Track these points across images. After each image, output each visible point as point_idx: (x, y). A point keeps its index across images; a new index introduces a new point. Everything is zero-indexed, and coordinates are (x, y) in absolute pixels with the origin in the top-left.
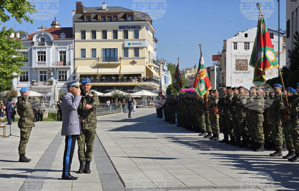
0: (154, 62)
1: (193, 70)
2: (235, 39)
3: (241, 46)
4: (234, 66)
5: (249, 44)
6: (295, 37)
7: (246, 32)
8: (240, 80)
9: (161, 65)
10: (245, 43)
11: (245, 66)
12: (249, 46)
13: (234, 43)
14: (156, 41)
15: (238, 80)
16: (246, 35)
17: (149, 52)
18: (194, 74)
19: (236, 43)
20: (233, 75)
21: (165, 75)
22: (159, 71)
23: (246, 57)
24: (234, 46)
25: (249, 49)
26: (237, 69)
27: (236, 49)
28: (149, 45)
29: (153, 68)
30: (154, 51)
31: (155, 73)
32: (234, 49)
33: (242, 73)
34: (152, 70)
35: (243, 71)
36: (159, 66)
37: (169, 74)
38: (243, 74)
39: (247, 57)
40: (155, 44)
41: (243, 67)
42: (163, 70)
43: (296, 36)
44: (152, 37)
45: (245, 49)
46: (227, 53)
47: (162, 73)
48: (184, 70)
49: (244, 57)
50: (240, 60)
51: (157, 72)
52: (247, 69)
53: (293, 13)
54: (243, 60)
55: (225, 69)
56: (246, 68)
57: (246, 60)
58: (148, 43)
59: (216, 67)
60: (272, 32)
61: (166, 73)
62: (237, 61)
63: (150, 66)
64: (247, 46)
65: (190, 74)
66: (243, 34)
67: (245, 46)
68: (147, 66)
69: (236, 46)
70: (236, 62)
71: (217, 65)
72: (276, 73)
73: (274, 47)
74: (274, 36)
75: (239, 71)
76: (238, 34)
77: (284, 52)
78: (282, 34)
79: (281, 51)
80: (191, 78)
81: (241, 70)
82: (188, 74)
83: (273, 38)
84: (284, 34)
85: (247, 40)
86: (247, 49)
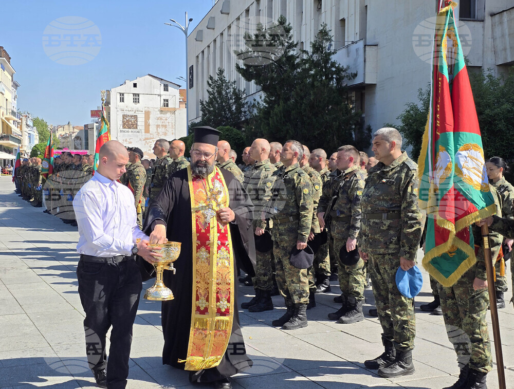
0: (13, 113)
1: (66, 127)
2: (121, 89)
3: (129, 98)
4: (120, 123)
5: (138, 96)
7: (135, 82)
8: (128, 140)
9: (24, 119)
10: (134, 94)
11: (133, 123)
12: (138, 99)
13: (120, 94)
14: (16, 85)
15: (126, 140)
16: (135, 85)
17: (7, 100)
18: (68, 133)
19: (123, 94)
20: (119, 134)
21: (29, 132)
22: (21, 126)
23: (135, 113)
24: (121, 98)
25: (138, 102)
26: (124, 127)
27: (123, 101)
28: (6, 90)
29: (11, 122)
30: (13, 100)
31: (15, 129)
32: (121, 101)
33: (130, 132)
34: (11, 124)
35: (132, 130)
36: (21, 119)
37: (35, 131)
38: (132, 133)
40: (14, 90)
41: (132, 124)
42: (26, 125)
43: (210, 82)
44: (11, 80)
45: (134, 102)
46: (112, 106)
47: (25, 128)
48: (55, 127)
49: (133, 112)
50: (128, 116)
51: (18, 127)
52: (136, 128)
53: (198, 57)
54: (132, 116)
56: (135, 126)
57: (135, 116)
58: (4, 88)
59: (95, 124)
60: (166, 83)
61: (31, 129)
62: (124, 116)
63: (8, 119)
64: (136, 99)
65: (63, 133)
66: (132, 84)
67: (134, 99)
68: (4, 118)
69: (123, 98)
70: (123, 118)
71: (97, 123)
72: (173, 133)
73: (169, 102)
74: (169, 88)
75: (127, 130)
76: (125, 83)
77: (181, 108)
78: (178, 85)
79: (177, 106)
80: (64, 137)
81: (129, 128)
82: (60, 132)
83: (168, 91)
84: (180, 86)
85: (136, 91)
86: (136, 102)
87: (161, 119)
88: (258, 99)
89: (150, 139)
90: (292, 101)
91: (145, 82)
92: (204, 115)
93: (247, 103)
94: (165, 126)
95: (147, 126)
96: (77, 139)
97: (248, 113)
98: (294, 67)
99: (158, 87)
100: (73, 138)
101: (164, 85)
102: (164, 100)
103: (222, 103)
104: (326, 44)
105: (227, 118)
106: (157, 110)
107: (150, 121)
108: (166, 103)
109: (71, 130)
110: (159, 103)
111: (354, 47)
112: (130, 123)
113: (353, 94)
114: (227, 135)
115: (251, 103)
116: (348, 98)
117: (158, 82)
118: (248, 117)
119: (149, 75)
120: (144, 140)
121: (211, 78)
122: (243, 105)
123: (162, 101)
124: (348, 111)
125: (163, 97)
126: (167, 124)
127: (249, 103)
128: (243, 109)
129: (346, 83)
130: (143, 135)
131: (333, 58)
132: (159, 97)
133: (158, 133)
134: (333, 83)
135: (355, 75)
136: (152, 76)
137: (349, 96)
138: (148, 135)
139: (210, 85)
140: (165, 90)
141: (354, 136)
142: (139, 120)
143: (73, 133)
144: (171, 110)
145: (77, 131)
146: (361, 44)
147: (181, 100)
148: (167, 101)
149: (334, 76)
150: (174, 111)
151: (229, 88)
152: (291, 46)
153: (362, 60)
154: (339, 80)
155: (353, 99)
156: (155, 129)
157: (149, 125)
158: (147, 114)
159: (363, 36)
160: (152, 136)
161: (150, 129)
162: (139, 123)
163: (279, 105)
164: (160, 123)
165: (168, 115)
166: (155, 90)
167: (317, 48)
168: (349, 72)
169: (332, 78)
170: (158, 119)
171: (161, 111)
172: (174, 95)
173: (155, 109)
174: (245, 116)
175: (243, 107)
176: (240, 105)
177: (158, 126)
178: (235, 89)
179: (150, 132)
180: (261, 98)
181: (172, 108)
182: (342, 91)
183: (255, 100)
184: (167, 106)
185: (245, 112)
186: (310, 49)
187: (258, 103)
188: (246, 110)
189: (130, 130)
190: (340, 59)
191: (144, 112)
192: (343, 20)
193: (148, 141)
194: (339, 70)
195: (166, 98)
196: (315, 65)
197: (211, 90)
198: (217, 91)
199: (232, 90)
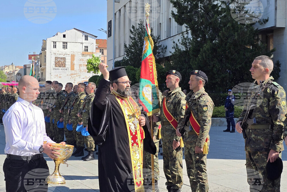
1: (11, 67)
2: (54, 39)
3: (60, 45)
4: (53, 63)
5: (67, 44)
7: (64, 33)
8: (59, 75)
10: (63, 42)
12: (67, 46)
13: (54, 42)
15: (57, 75)
16: (64, 36)
18: (12, 70)
20: (52, 71)
23: (64, 55)
24: (54, 45)
25: (67, 48)
26: (56, 66)
27: (55, 47)
32: (54, 47)
35: (62, 68)
38: (62, 70)
41: (62, 64)
45: (63, 48)
46: (47, 51)
48: (2, 67)
49: (63, 55)
50: (59, 58)
53: (115, 14)
54: (61, 58)
55: (45, 65)
56: (64, 65)
57: (64, 58)
60: (86, 35)
64: (65, 46)
65: (8, 71)
66: (62, 35)
67: (63, 46)
69: (55, 45)
70: (56, 59)
73: (89, 48)
74: (89, 38)
75: (58, 68)
76: (57, 34)
77: (97, 53)
78: (95, 36)
79: (94, 51)
80: (9, 74)
81: (60, 67)
82: (6, 70)
83: (87, 40)
84: (96, 37)
85: (65, 40)
86: (65, 48)
87: (83, 60)
89: (75, 74)
91: (71, 34)
93: (161, 46)
95: (73, 65)
96: (19, 75)
97: (161, 53)
99: (81, 37)
100: (15, 74)
106: (80, 54)
107: (75, 61)
108: (86, 49)
109: (14, 69)
110: (81, 49)
112: (60, 63)
115: (164, 46)
117: (81, 34)
118: (162, 57)
119: (75, 29)
120: (70, 75)
121: (133, 27)
123: (84, 47)
125: (84, 45)
130: (69, 72)
132: (82, 45)
133: (80, 70)
138: (73, 72)
139: (132, 32)
140: (85, 40)
142: (67, 61)
143: (16, 71)
144: (90, 54)
145: (18, 69)
147: (97, 47)
148: (87, 47)
156: (78, 67)
158: (73, 57)
160: (76, 72)
161: (75, 67)
162: (66, 63)
164: (82, 63)
166: (79, 39)
170: (80, 60)
171: (83, 55)
172: (92, 43)
173: (78, 53)
177: (80, 65)
179: (75, 70)
181: (90, 52)
183: (174, 42)
184: (87, 51)
185: (159, 53)
187: (177, 45)
188: (160, 51)
189: (60, 68)
191: (70, 55)
193: (73, 76)
195: (86, 45)
197: (132, 36)
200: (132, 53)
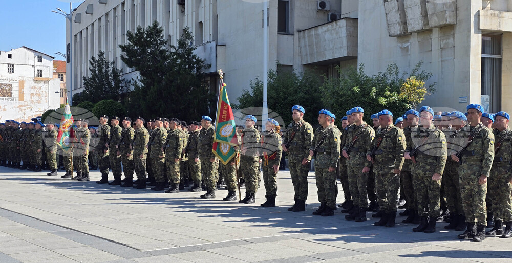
3: (3, 68)
5: (13, 66)
6: (90, 62)
7: (10, 53)
8: (2, 107)
10: (8, 65)
11: (8, 92)
12: (13, 69)
15: (0, 107)
16: (10, 56)
23: (9, 82)
25: (13, 72)
33: (4, 99)
35: (7, 98)
38: (6, 101)
39: (11, 81)
41: (6, 93)
43: (92, 62)
45: (8, 71)
50: (3, 84)
52: (11, 96)
53: (75, 36)
54: (6, 85)
56: (9, 94)
57: (9, 84)
60: (40, 55)
64: (11, 69)
66: (7, 54)
67: (8, 69)
72: (46, 101)
73: (43, 72)
74: (43, 59)
75: (2, 98)
77: (55, 78)
78: (52, 57)
79: (51, 77)
81: (4, 96)
83: (41, 62)
84: (54, 58)
85: (11, 61)
86: (11, 71)
87: (35, 88)
88: (135, 78)
89: (25, 106)
90: (164, 83)
91: (20, 54)
92: (87, 89)
93: (124, 80)
94: (39, 95)
95: (21, 95)
97: (125, 88)
98: (166, 58)
99: (32, 58)
101: (38, 57)
102: (38, 70)
103: (103, 79)
104: (189, 42)
105: (107, 92)
106: (31, 79)
107: (24, 89)
108: (40, 73)
110: (33, 73)
111: (209, 45)
112: (5, 91)
113: (209, 79)
114: (111, 106)
116: (205, 82)
117: (32, 54)
118: (125, 91)
119: (24, 47)
120: (18, 107)
121: (93, 58)
122: (120, 82)
123: (36, 71)
124: (205, 92)
125: (38, 68)
126: (41, 92)
127: (126, 80)
128: (120, 85)
129: (203, 71)
130: (17, 103)
131: (194, 52)
132: (33, 68)
133: (32, 101)
134: (194, 71)
135: (210, 66)
136: (26, 48)
137: (206, 79)
138: (22, 103)
139: (92, 64)
140: (38, 62)
141: (209, 110)
142: (14, 88)
144: (45, 80)
146: (214, 44)
147: (55, 71)
148: (41, 71)
149: (195, 65)
150: (47, 81)
151: (108, 67)
152: (163, 43)
153: (215, 55)
154: (198, 69)
155: (209, 82)
156: (29, 97)
157: (23, 94)
158: (22, 84)
159: (215, 38)
160: (26, 104)
161: (25, 97)
162: (13, 92)
163: (153, 86)
164: (34, 91)
165: (42, 84)
166: (30, 60)
167: (182, 44)
168: (205, 63)
169: (193, 67)
170: (32, 88)
171: (35, 81)
172: (47, 66)
173: (29, 79)
174: (122, 90)
175: (121, 83)
176: (118, 82)
177: (32, 94)
178: (113, 68)
179: (25, 100)
180: (137, 78)
181: (46, 78)
182: (201, 77)
183: (133, 79)
184: (41, 76)
185: (122, 87)
186: (176, 45)
187: (135, 82)
188: (123, 85)
189: (4, 98)
190: (199, 53)
191: (18, 82)
192: (201, 23)
193: (22, 108)
194: (198, 61)
195: (40, 69)
196: (180, 56)
197: (91, 67)
198: (98, 69)
199: (111, 69)
200: (91, 86)
